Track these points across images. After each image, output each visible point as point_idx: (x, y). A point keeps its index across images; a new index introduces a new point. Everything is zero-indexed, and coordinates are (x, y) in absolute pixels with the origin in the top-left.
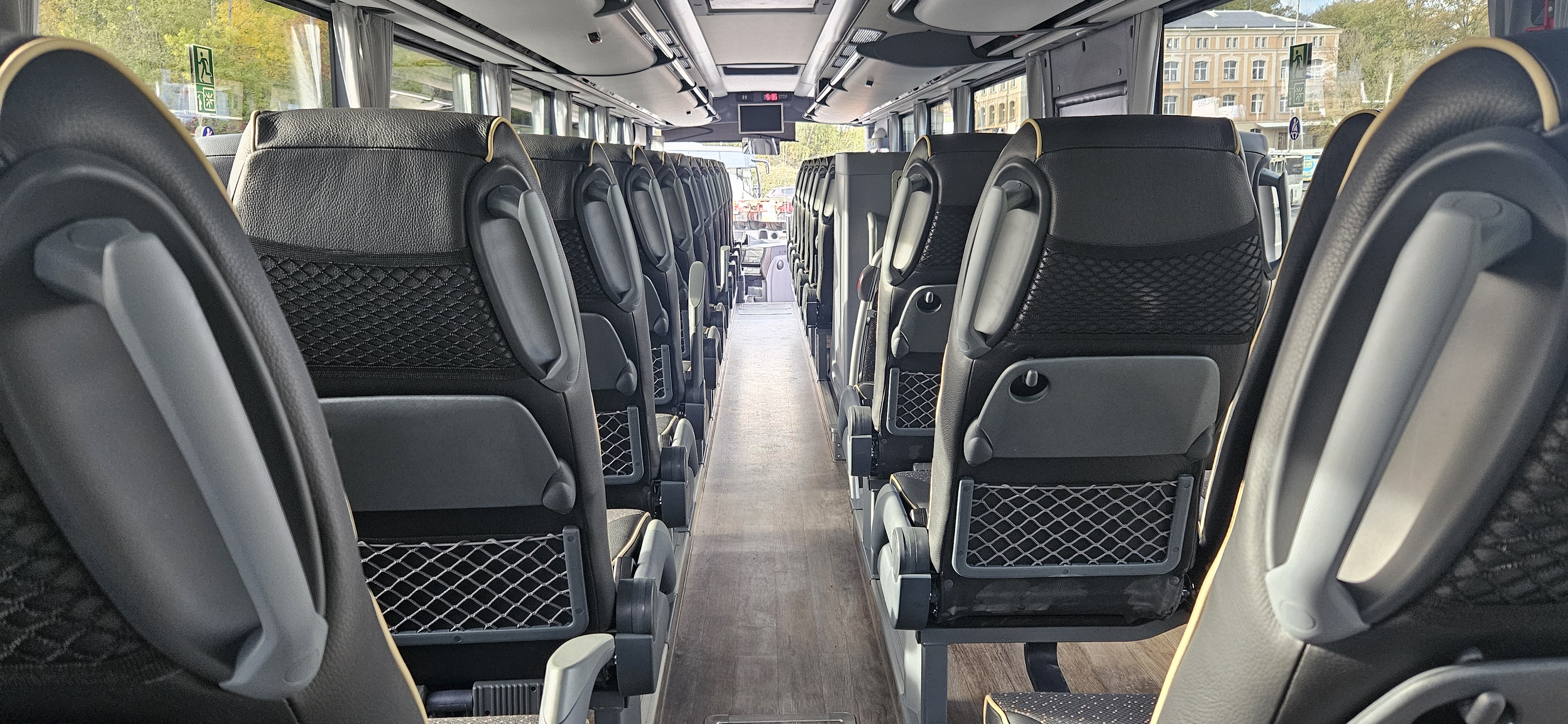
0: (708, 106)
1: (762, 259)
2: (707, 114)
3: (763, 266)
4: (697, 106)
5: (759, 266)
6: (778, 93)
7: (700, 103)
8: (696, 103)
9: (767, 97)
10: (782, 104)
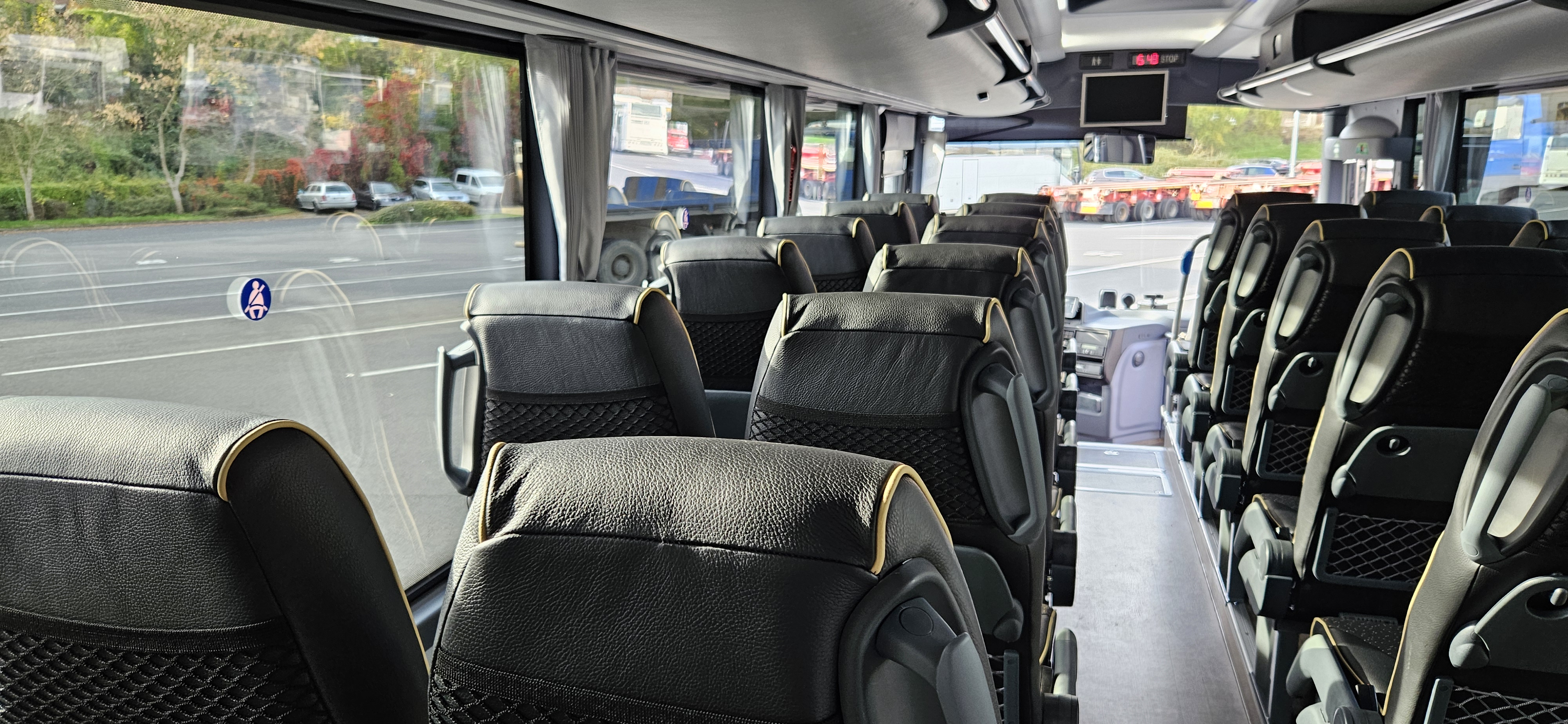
0: (1030, 79)
1: (1106, 350)
2: (1025, 95)
3: (1107, 361)
4: (1003, 81)
5: (1099, 361)
6: (1161, 52)
7: (1011, 73)
8: (1000, 73)
9: (1139, 60)
10: (1166, 73)
